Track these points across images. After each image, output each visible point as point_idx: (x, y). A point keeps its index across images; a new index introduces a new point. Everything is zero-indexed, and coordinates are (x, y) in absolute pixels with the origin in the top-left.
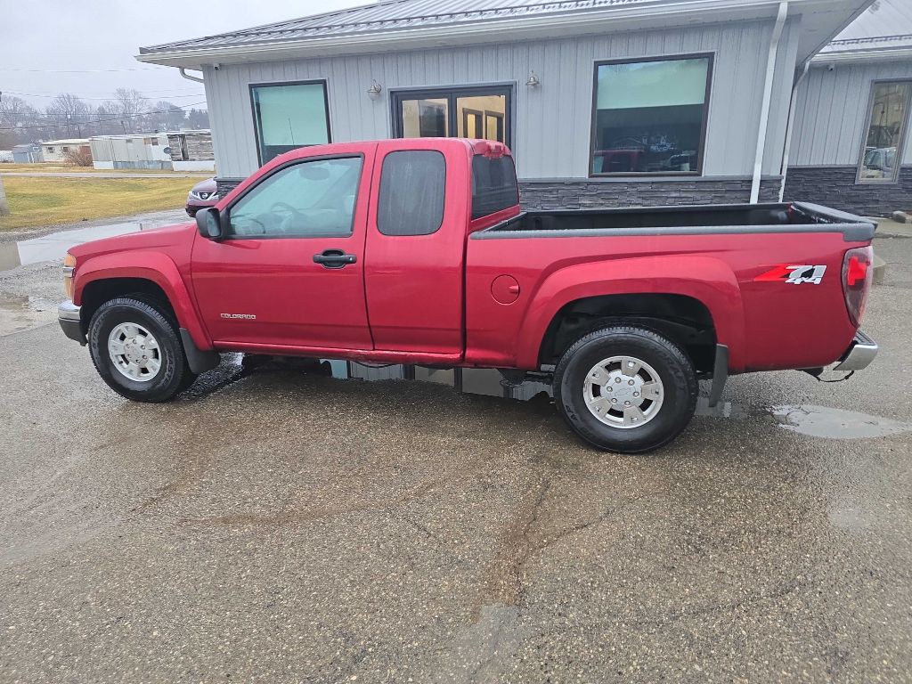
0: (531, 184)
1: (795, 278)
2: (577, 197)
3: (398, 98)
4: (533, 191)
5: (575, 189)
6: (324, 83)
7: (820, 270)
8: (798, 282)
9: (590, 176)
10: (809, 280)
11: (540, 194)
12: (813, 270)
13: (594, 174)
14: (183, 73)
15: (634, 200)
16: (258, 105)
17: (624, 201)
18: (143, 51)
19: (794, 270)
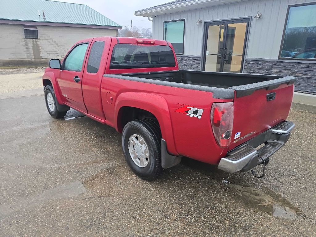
0: (252, 61)
1: (190, 114)
2: (271, 67)
3: (207, 25)
4: (252, 63)
5: (271, 64)
6: (184, 20)
7: (201, 111)
8: (191, 116)
9: (279, 59)
10: (196, 116)
11: (255, 65)
12: (198, 111)
13: (281, 57)
14: (149, 19)
15: (299, 71)
16: (166, 29)
17: (294, 71)
18: (136, 12)
19: (191, 109)
